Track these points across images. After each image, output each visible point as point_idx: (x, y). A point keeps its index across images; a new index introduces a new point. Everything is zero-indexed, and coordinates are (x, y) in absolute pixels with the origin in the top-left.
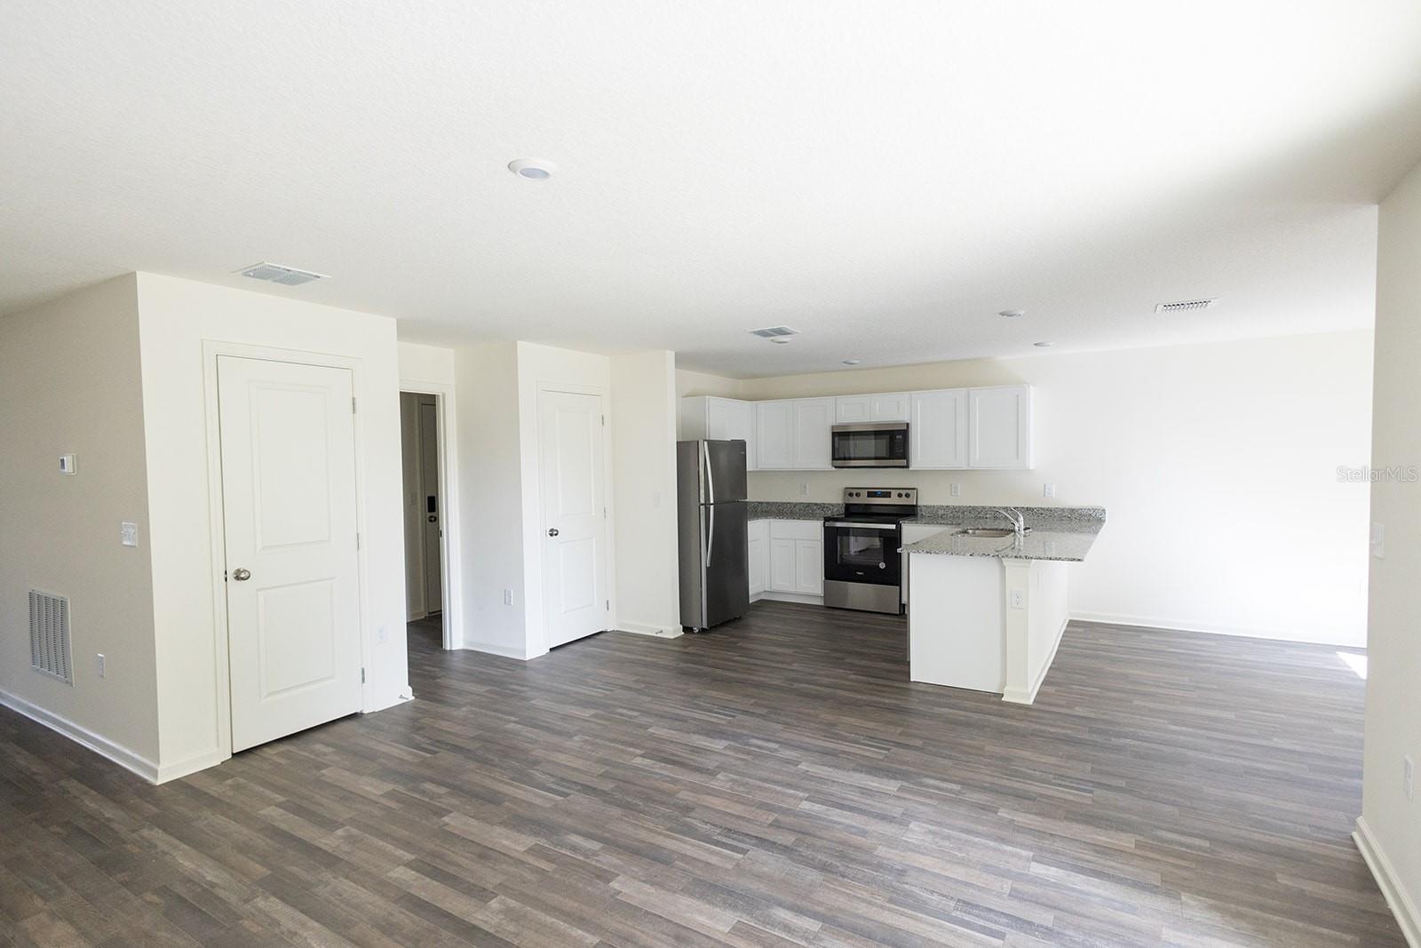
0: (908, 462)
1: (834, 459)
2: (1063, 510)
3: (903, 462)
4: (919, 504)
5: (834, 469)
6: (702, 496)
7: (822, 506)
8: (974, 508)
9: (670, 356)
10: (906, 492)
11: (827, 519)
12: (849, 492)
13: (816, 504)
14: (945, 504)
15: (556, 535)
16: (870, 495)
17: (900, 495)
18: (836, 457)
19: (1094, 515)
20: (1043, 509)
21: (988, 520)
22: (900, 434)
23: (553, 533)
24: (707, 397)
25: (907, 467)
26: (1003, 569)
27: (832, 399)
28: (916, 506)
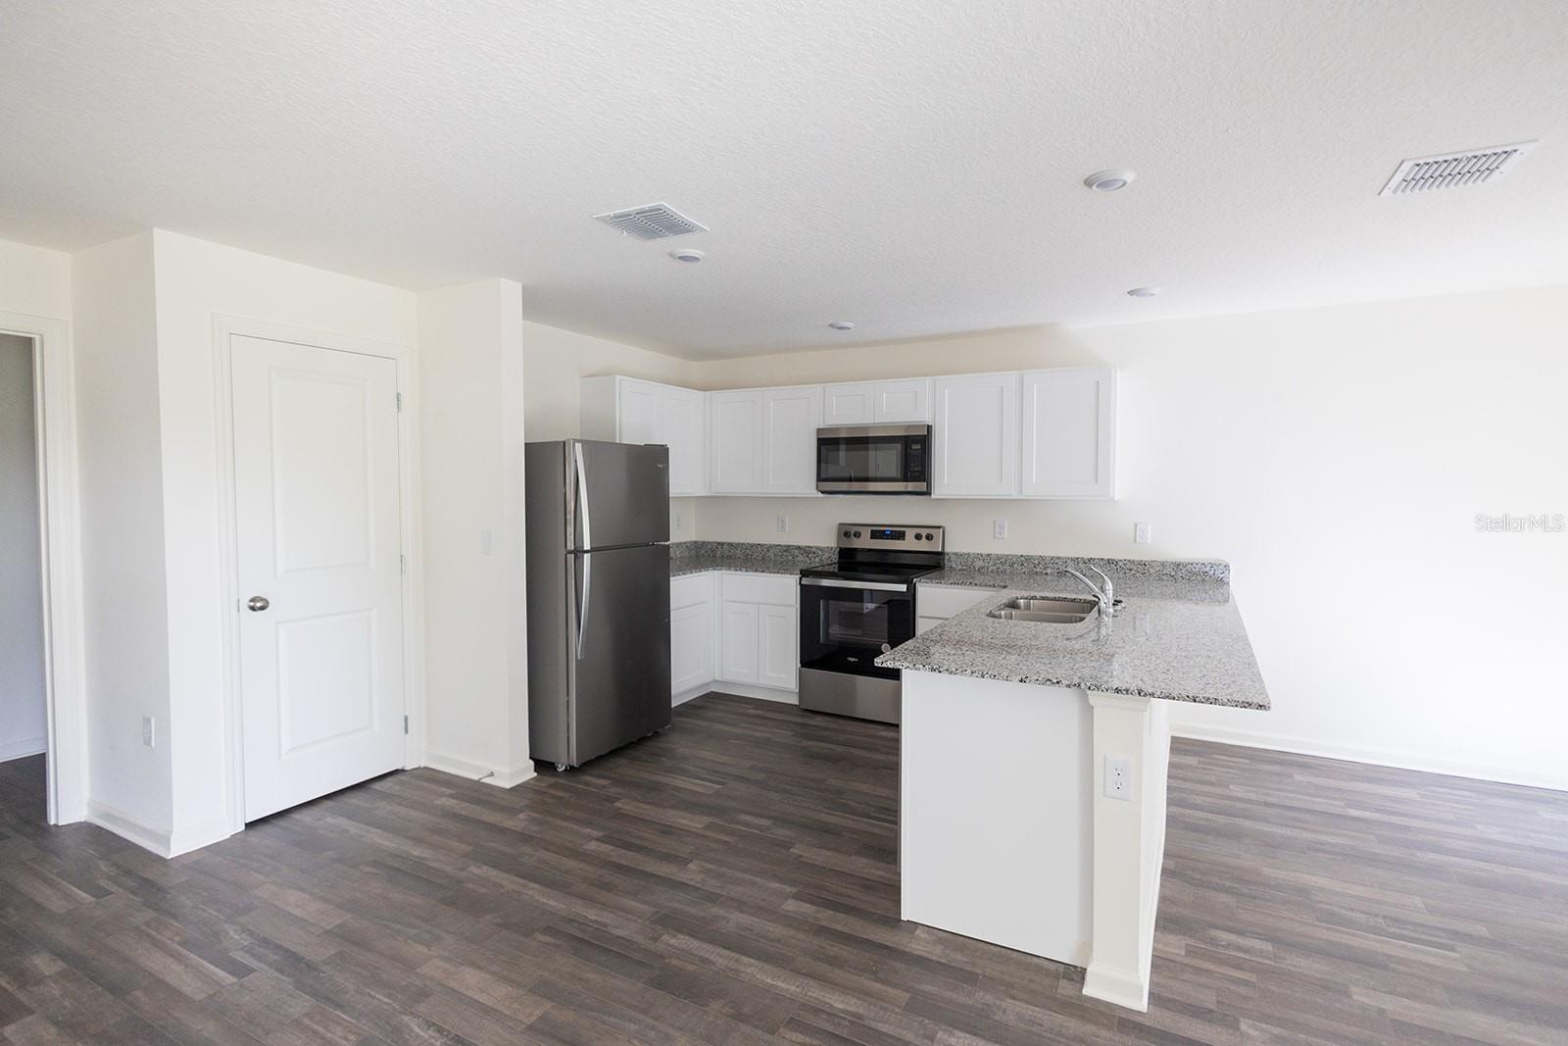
0: (929, 486)
1: (820, 479)
2: (1163, 564)
3: (921, 486)
4: (946, 550)
5: (822, 495)
6: (570, 538)
7: (806, 551)
8: (1028, 559)
9: (511, 293)
10: (928, 532)
11: (804, 573)
12: (846, 531)
13: (799, 548)
14: (985, 551)
15: (262, 608)
16: (875, 535)
17: (918, 537)
18: (823, 476)
19: (1211, 573)
20: (1132, 562)
21: (1049, 578)
22: (917, 443)
23: (259, 605)
24: (618, 377)
25: (928, 493)
26: (1088, 711)
27: (819, 388)
28: (941, 554)
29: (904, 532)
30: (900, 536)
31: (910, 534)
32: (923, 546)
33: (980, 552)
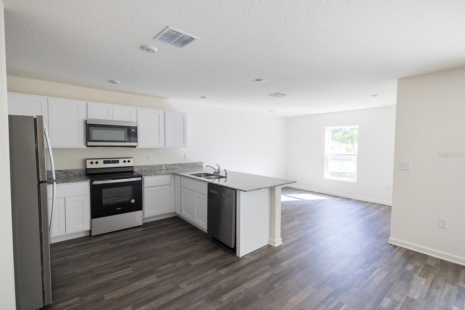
5: (86, 148)
10: (128, 160)
16: (105, 162)
17: (124, 162)
29: (119, 160)
30: (117, 162)
31: (121, 161)
32: (127, 164)
33: (144, 165)
